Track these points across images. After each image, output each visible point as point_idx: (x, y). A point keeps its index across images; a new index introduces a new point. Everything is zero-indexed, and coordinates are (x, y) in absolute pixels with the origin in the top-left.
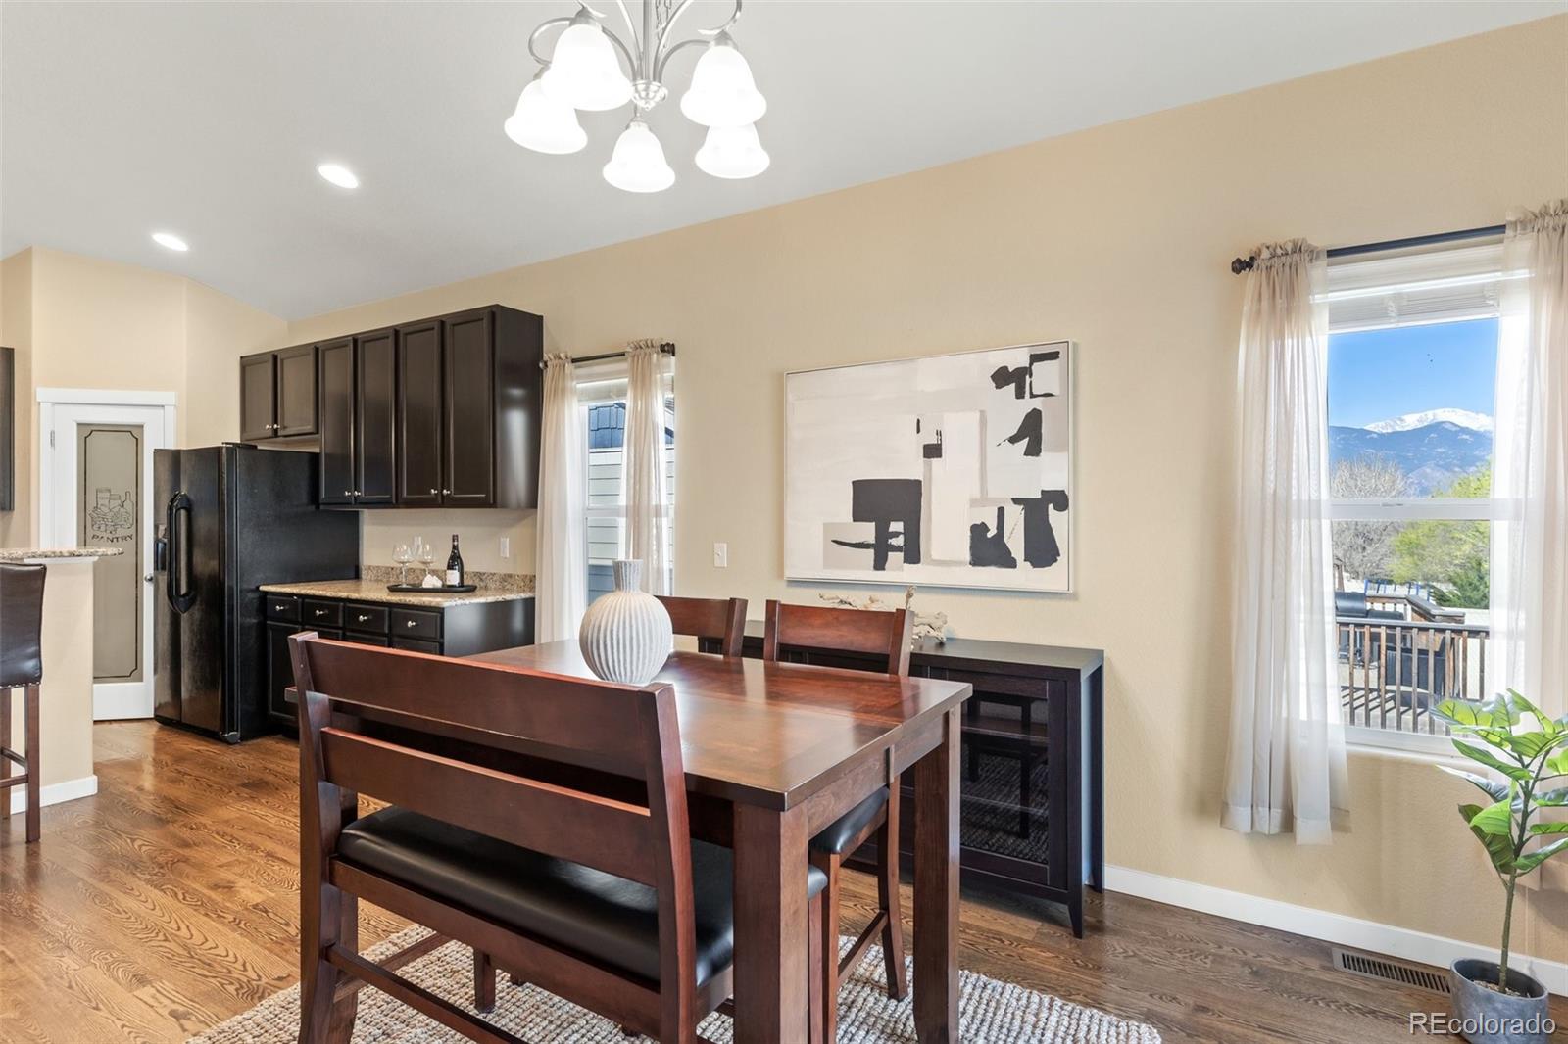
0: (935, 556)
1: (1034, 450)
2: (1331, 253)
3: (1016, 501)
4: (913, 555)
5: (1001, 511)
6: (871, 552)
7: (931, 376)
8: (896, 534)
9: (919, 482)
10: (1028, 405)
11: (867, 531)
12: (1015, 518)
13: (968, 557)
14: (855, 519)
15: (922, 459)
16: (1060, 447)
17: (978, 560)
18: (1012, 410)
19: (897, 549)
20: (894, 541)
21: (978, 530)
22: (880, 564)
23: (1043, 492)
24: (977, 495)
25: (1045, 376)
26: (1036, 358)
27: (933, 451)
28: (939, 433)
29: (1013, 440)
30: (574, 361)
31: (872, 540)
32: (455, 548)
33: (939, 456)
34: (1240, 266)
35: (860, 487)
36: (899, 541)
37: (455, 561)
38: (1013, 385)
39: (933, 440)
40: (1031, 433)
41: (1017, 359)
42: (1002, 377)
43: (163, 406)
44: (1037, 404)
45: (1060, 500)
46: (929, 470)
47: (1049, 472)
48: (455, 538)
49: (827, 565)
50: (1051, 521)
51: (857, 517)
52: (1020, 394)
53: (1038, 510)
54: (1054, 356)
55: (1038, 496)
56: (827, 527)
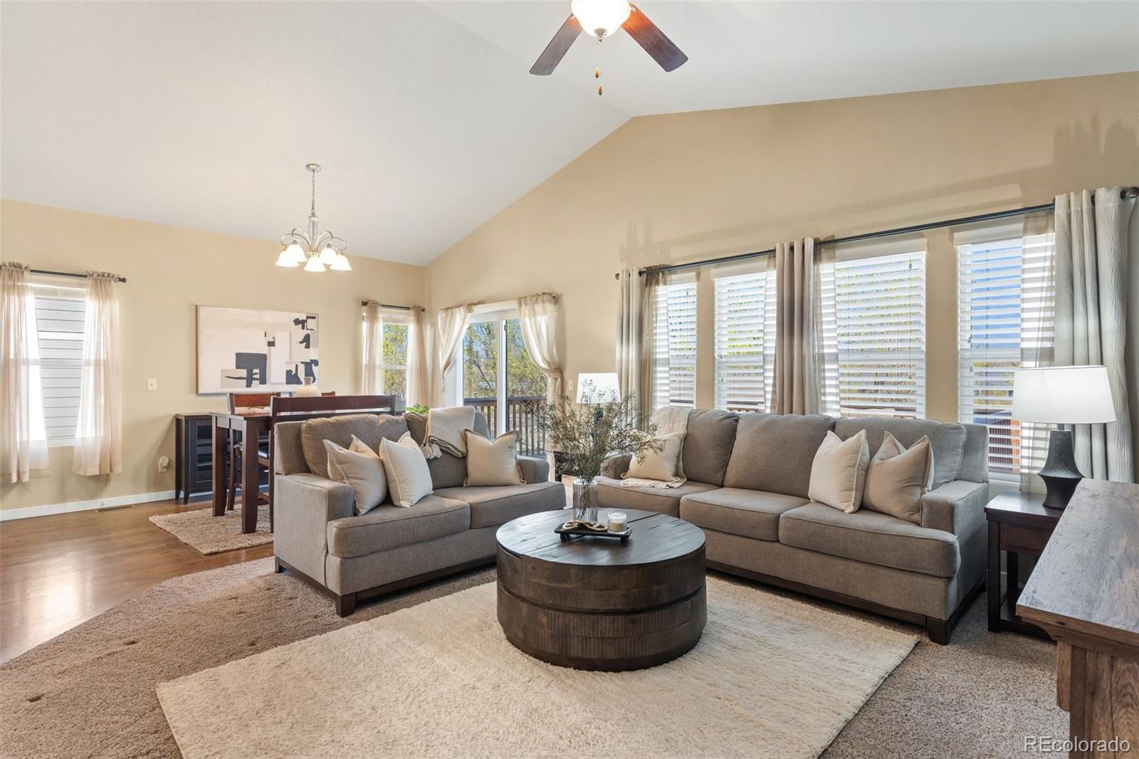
0: (272, 381)
1: (308, 346)
2: (383, 305)
3: (302, 363)
4: (263, 381)
5: (297, 366)
6: (245, 381)
7: (271, 317)
8: (256, 374)
9: (266, 355)
10: (305, 332)
11: (243, 373)
12: (302, 369)
13: (285, 381)
14: (237, 368)
15: (267, 347)
16: (317, 346)
17: (288, 382)
18: (300, 333)
19: (257, 379)
20: (255, 376)
21: (289, 372)
22: (249, 385)
23: (311, 360)
24: (288, 360)
25: (310, 323)
26: (308, 317)
27: (271, 344)
28: (274, 338)
29: (301, 343)
31: (245, 376)
33: (274, 346)
34: (365, 304)
35: (238, 355)
36: (258, 376)
38: (301, 325)
39: (272, 340)
40: (307, 341)
41: (302, 317)
42: (297, 322)
44: (309, 332)
45: (316, 362)
46: (270, 351)
47: (312, 354)
49: (222, 386)
50: (313, 369)
51: (238, 366)
52: (303, 328)
53: (309, 366)
54: (314, 318)
55: (309, 361)
56: (223, 371)
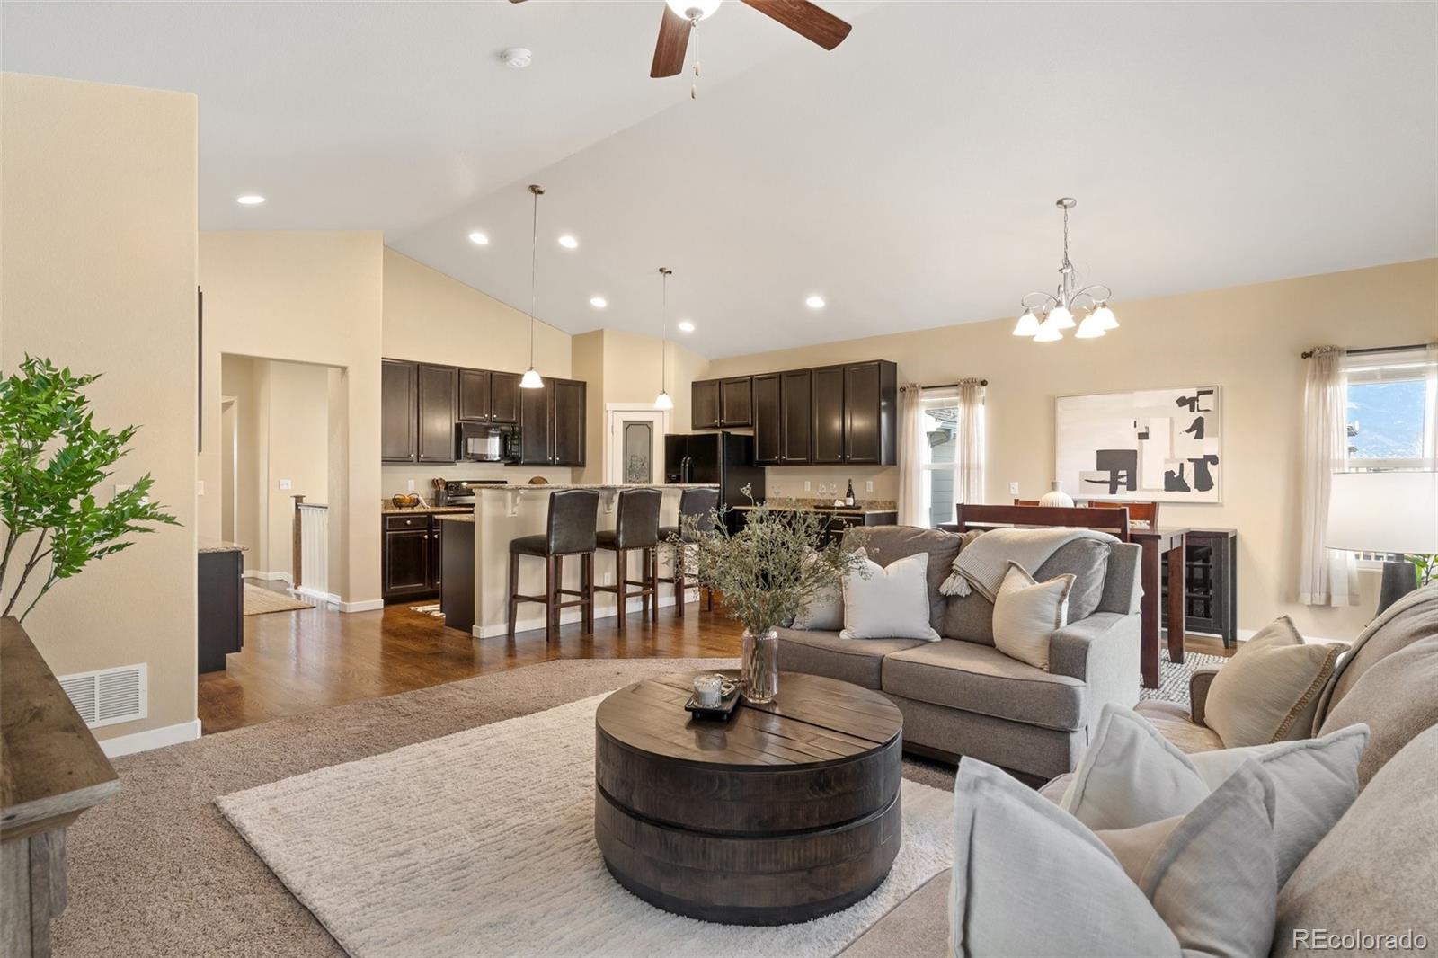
0: (1144, 487)
1: (1200, 436)
2: (1348, 352)
3: (1190, 460)
4: (1132, 486)
5: (1182, 465)
6: (1108, 486)
7: (1144, 400)
8: (1122, 476)
9: (1135, 452)
10: (1196, 415)
11: (1106, 475)
12: (1190, 468)
13: (1163, 487)
14: (1098, 470)
15: (1137, 440)
16: (1214, 435)
17: (1167, 489)
18: (1188, 417)
19: (1123, 484)
20: (1121, 480)
21: (1169, 474)
22: (1113, 491)
23: (1205, 456)
24: (1168, 457)
25: (1205, 402)
26: (1200, 393)
27: (1143, 436)
28: (1147, 428)
29: (1188, 431)
30: (923, 388)
31: (1108, 479)
32: (850, 486)
33: (1147, 438)
34: (1305, 356)
35: (1101, 454)
36: (1125, 480)
37: (850, 493)
38: (1188, 406)
39: (1144, 431)
40: (1198, 428)
41: (1190, 393)
42: (1182, 402)
43: (663, 411)
44: (1201, 414)
45: (1214, 459)
46: (1141, 446)
47: (1208, 446)
48: (850, 481)
49: (1081, 492)
50: (1209, 469)
51: (1100, 468)
52: (1192, 409)
53: (1201, 465)
54: (1211, 392)
55: (1202, 457)
56: (1082, 473)
